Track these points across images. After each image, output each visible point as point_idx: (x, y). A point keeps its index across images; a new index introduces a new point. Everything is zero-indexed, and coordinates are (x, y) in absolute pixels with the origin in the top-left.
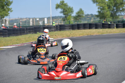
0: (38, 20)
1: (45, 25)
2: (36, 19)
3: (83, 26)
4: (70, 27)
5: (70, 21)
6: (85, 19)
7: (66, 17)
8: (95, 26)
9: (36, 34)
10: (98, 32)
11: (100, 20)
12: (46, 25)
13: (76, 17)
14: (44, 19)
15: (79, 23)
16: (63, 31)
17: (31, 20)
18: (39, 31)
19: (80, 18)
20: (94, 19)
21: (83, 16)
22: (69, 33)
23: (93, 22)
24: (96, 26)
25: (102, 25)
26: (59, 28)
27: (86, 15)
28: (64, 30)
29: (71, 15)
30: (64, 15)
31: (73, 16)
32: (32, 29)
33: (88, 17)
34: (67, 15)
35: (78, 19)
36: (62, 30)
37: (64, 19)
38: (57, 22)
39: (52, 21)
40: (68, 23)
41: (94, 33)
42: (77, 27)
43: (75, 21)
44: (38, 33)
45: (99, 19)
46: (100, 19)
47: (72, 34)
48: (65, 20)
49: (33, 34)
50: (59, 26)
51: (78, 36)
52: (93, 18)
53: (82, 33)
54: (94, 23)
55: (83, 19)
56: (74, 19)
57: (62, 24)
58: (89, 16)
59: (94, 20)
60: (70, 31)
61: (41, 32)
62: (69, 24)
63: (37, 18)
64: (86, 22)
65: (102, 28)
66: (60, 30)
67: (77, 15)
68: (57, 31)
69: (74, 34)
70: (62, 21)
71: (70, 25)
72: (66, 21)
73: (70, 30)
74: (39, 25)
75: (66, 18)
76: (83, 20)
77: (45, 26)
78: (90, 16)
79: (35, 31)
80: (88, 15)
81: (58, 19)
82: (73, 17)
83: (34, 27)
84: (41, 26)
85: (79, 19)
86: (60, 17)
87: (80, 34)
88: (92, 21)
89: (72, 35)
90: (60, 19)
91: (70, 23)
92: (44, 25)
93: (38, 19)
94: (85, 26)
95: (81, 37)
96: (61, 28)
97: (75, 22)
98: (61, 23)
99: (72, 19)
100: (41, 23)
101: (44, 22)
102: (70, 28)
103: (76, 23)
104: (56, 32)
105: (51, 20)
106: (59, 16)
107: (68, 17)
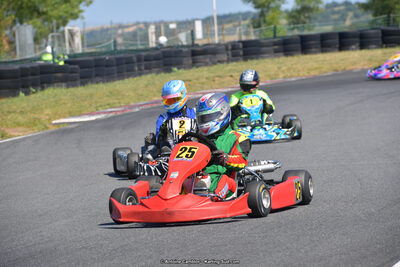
0: (174, 29)
1: (196, 42)
2: (166, 25)
3: (319, 42)
4: (276, 47)
5: (275, 28)
6: (326, 19)
7: (262, 14)
8: (357, 39)
9: (167, 74)
10: (370, 60)
11: (374, 21)
12: (200, 43)
13: (294, 14)
14: (194, 26)
15: (306, 33)
16: (255, 61)
17: (152, 29)
18: (179, 65)
19: (311, 14)
20: (356, 16)
21: (318, 9)
22: (276, 69)
23: (350, 27)
24: (363, 40)
25: (380, 35)
26: (241, 53)
27: (328, 6)
28: (257, 58)
29: (278, 7)
30: (257, 7)
31: (286, 11)
32: (156, 58)
33: (334, 13)
34: (265, 9)
35: (302, 18)
36: (252, 59)
37: (257, 22)
38: (233, 34)
39: (219, 30)
40: (272, 35)
41: (355, 63)
42: (299, 45)
43: (292, 26)
44: (175, 69)
45: (370, 17)
46: (375, 15)
47: (284, 68)
48: (259, 26)
49: (158, 73)
50: (241, 45)
51: (304, 74)
52: (351, 14)
53: (315, 65)
54: (354, 30)
55: (320, 18)
56: (291, 20)
57: (253, 37)
58: (336, 9)
59: (355, 20)
60: (276, 60)
61: (185, 68)
62: (275, 37)
63: (172, 23)
64: (328, 28)
65: (381, 47)
66: (245, 60)
67: (299, 7)
68: (237, 61)
69: (289, 69)
70: (252, 30)
71: (275, 40)
72: (263, 28)
73: (279, 57)
74: (176, 43)
75: (262, 19)
76: (320, 22)
77: (197, 45)
78: (342, 8)
79: (165, 65)
80: (335, 5)
81: (236, 23)
82: (285, 15)
83: (164, 53)
84: (183, 46)
85: (307, 21)
86: (245, 16)
87: (309, 69)
88: (348, 24)
89: (283, 72)
90: (243, 23)
91: (277, 35)
92: (193, 45)
93: (173, 26)
94: (325, 43)
95: (315, 77)
96: (247, 51)
97: (293, 29)
98: (247, 34)
99: (283, 22)
100: (183, 38)
101: (193, 34)
102: (276, 51)
103: (296, 32)
104: (234, 63)
105: (216, 28)
106: (240, 14)
107: (269, 15)
